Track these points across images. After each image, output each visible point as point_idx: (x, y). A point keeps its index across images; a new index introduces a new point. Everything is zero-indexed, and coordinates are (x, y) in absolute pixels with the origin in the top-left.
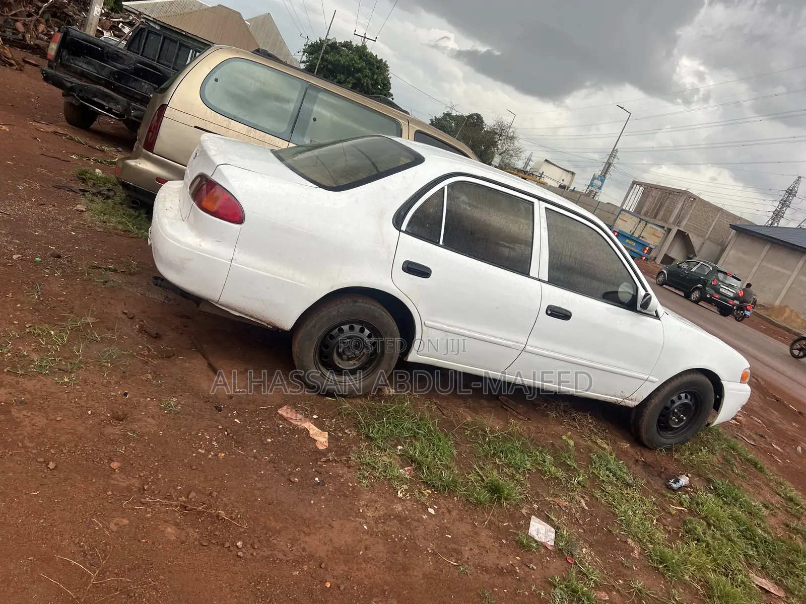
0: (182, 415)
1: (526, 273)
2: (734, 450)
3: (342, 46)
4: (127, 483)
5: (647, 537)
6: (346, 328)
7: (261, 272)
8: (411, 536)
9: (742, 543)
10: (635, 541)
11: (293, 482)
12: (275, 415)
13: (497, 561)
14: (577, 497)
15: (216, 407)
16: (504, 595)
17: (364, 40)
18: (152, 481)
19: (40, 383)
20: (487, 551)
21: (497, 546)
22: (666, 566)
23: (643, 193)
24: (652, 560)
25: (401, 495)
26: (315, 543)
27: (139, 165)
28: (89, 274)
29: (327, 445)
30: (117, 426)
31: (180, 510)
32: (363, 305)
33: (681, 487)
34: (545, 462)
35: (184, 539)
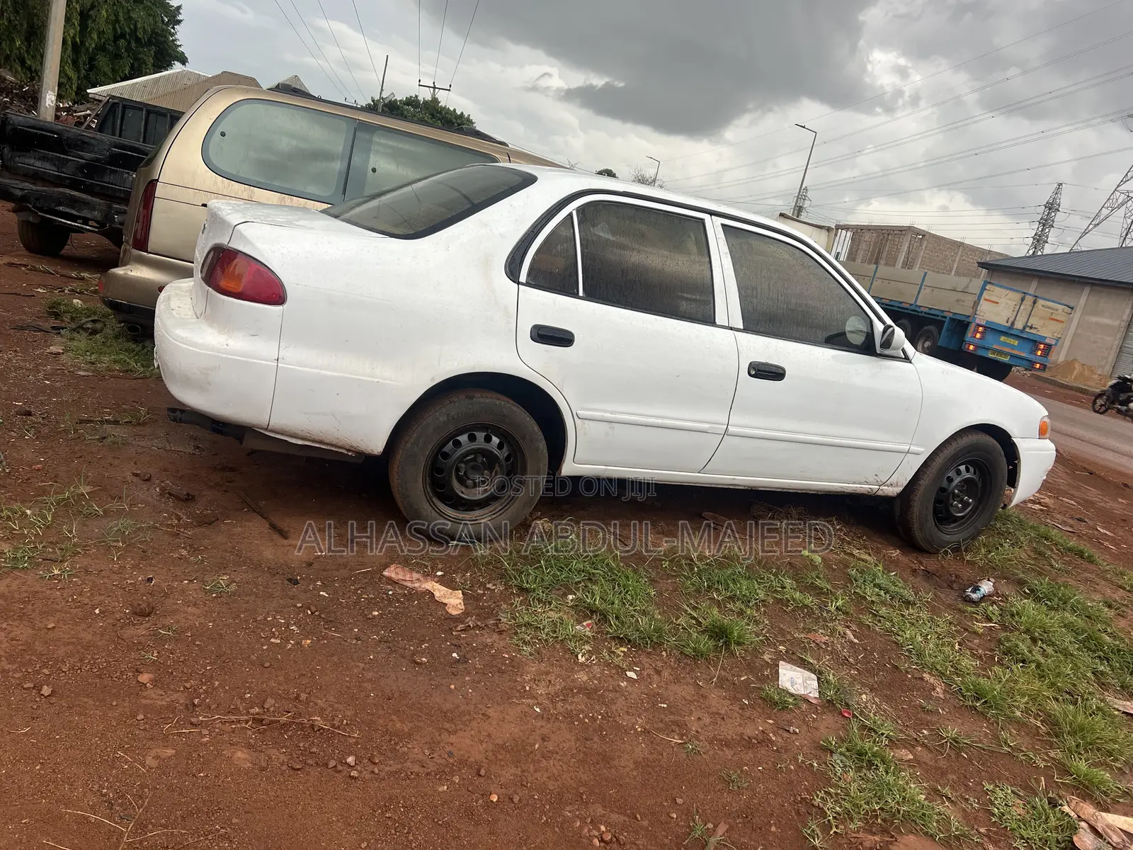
0: (239, 596)
1: (709, 320)
2: (1047, 539)
3: (404, 104)
4: (168, 700)
5: (950, 668)
6: (463, 438)
7: (323, 372)
8: (607, 713)
9: (1086, 657)
10: (933, 675)
11: (420, 664)
12: (380, 579)
13: (740, 730)
14: (840, 628)
15: (290, 580)
16: (760, 774)
17: (434, 91)
18: (206, 692)
19: (17, 582)
20: (723, 718)
21: (737, 709)
22: (986, 702)
23: (853, 239)
24: (964, 696)
25: (584, 659)
26: (466, 743)
27: (129, 273)
28: (76, 431)
29: (463, 607)
30: (141, 624)
31: (254, 726)
32: (482, 400)
33: (984, 596)
34: (785, 588)
35: (264, 764)
